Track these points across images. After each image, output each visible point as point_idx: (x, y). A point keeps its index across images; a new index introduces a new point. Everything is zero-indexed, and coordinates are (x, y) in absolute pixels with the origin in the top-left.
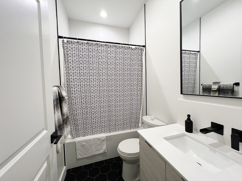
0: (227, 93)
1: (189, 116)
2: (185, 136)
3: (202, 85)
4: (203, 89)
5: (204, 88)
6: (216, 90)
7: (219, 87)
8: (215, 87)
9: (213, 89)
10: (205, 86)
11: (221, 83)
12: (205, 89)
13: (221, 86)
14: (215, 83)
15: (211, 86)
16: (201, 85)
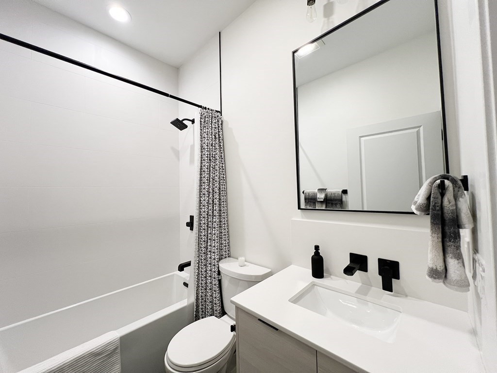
0: (336, 204)
1: (317, 248)
2: (315, 286)
3: (303, 192)
4: (305, 199)
5: (307, 197)
6: (322, 200)
7: (326, 196)
8: (321, 196)
9: (319, 199)
10: (307, 194)
11: (328, 190)
12: (309, 199)
13: (328, 194)
14: (321, 190)
15: (315, 195)
16: (301, 193)
